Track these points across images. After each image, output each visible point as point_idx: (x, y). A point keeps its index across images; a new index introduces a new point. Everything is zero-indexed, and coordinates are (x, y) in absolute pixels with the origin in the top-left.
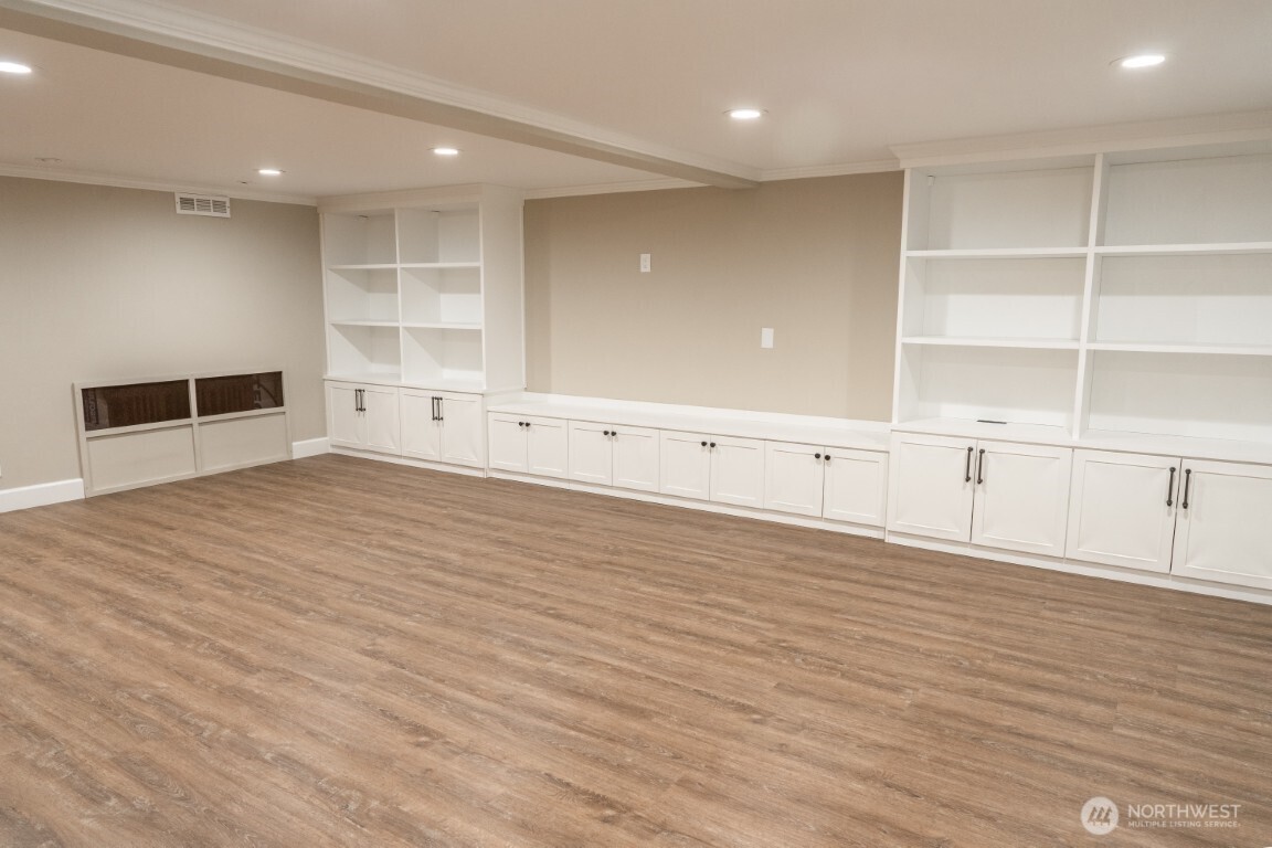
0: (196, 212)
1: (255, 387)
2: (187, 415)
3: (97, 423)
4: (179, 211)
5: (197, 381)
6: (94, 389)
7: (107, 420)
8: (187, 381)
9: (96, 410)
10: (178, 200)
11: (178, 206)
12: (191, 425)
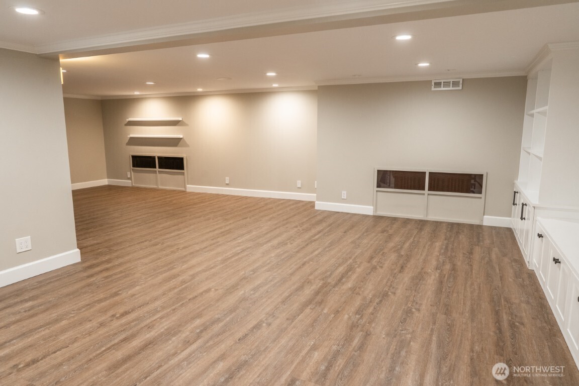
0: (442, 89)
1: (473, 182)
2: (423, 189)
3: (390, 186)
4: (433, 89)
5: (430, 173)
6: (390, 171)
7: (394, 185)
8: (425, 173)
9: (390, 180)
10: (433, 84)
11: (433, 87)
12: (424, 194)
